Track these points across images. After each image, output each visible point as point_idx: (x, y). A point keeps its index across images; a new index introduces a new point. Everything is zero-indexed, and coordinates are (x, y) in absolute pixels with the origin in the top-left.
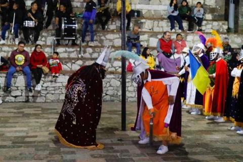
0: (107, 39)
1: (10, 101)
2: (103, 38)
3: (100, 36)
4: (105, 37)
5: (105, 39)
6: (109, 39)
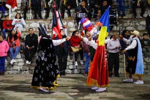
0: (140, 25)
1: (68, 73)
2: (137, 24)
3: (135, 23)
4: (139, 24)
5: (139, 25)
6: (142, 25)
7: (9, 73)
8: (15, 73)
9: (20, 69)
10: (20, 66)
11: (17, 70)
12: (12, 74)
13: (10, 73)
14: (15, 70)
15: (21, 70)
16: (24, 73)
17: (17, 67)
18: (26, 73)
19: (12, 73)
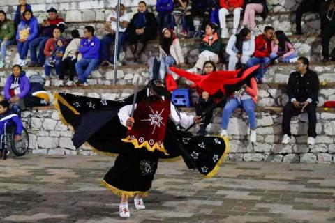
7: (243, 160)
8: (257, 160)
9: (271, 150)
10: (269, 143)
11: (262, 153)
12: (252, 161)
13: (247, 160)
14: (257, 152)
15: (272, 154)
16: (280, 161)
17: (264, 145)
18: (284, 161)
19: (250, 159)
